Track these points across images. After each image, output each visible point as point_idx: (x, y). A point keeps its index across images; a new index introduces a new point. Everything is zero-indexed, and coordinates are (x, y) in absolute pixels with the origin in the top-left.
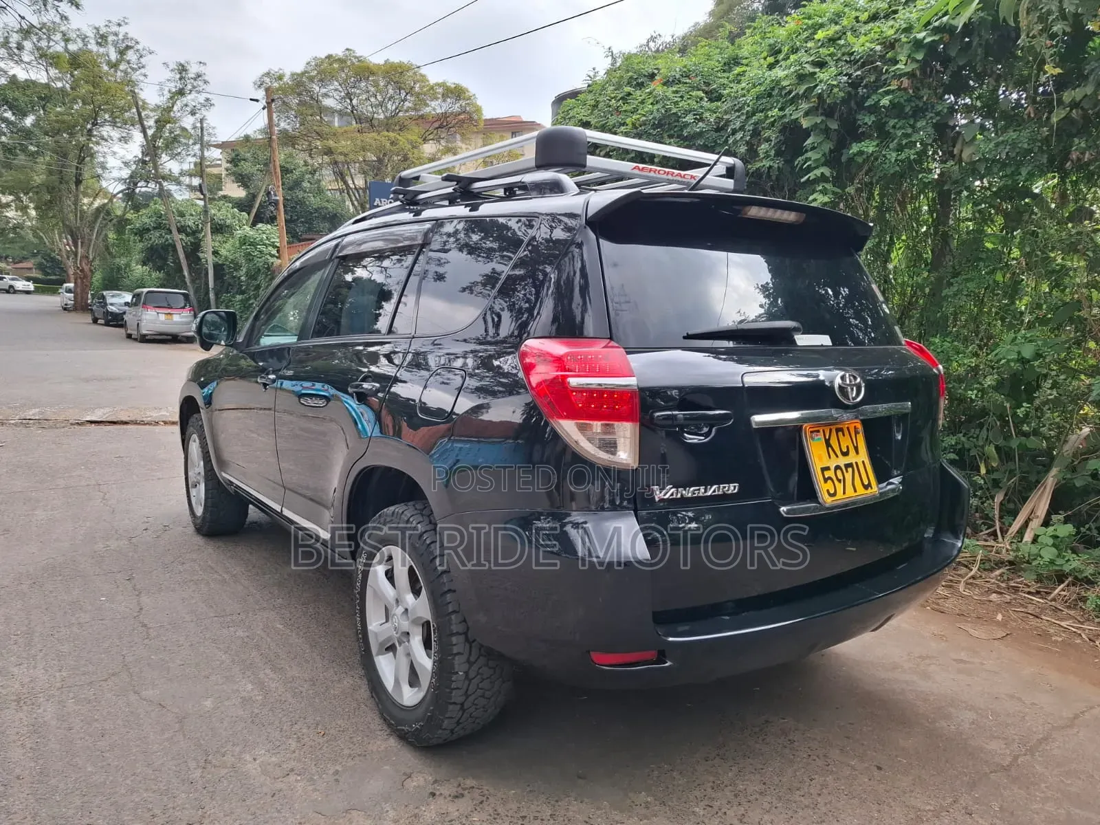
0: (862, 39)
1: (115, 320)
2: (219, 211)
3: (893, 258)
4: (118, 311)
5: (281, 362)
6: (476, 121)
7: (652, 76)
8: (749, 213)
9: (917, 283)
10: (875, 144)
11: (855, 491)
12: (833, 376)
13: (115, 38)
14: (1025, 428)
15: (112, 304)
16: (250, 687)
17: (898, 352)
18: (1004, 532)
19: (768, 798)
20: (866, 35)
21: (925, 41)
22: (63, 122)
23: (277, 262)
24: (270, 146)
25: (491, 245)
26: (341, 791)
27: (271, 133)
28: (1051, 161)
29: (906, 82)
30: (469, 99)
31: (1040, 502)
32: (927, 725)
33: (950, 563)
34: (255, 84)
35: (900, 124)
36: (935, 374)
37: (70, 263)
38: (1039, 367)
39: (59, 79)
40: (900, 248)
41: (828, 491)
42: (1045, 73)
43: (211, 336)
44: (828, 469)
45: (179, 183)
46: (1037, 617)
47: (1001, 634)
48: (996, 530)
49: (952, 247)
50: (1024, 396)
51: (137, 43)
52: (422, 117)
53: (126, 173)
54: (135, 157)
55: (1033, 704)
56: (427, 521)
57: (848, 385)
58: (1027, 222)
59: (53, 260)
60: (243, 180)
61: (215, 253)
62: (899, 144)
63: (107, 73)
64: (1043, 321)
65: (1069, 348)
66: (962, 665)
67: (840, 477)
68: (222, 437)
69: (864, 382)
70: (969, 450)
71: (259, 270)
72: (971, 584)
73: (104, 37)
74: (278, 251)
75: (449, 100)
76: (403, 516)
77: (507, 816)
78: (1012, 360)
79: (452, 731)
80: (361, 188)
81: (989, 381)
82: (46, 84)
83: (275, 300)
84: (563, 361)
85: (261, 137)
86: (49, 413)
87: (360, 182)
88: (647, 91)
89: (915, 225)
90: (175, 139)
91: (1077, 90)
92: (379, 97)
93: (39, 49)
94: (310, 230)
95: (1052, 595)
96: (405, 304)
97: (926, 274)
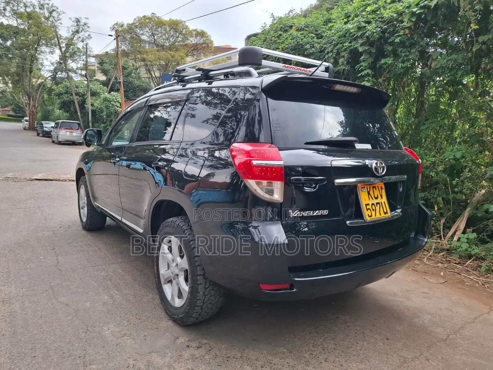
0: (388, 11)
1: (47, 135)
2: (94, 86)
3: (398, 112)
4: (48, 130)
5: (121, 153)
6: (210, 47)
7: (291, 27)
8: (336, 88)
9: (409, 124)
10: (392, 59)
11: (380, 215)
12: (372, 163)
13: (47, 6)
14: (456, 190)
15: (46, 127)
16: (106, 297)
17: (401, 153)
18: (445, 236)
19: (338, 351)
20: (389, 9)
21: (417, 12)
22: (24, 44)
23: (120, 109)
24: (117, 57)
25: (216, 102)
26: (147, 344)
27: (118, 51)
28: (472, 68)
29: (407, 31)
30: (207, 37)
31: (461, 223)
32: (409, 320)
33: (421, 249)
34: (110, 28)
35: (404, 50)
36: (418, 163)
37: (27, 108)
38: (463, 162)
39: (22, 24)
40: (402, 108)
41: (368, 214)
42: (471, 28)
43: (90, 141)
44: (368, 204)
45: (76, 73)
46: (459, 274)
47: (442, 281)
48: (441, 236)
49: (425, 107)
50: (455, 176)
51: (57, 8)
52: (186, 45)
53: (52, 68)
54: (56, 61)
55: (457, 312)
56: (187, 225)
57: (378, 167)
58: (460, 97)
59: (19, 107)
60: (105, 72)
61: (92, 105)
62: (403, 60)
63: (44, 22)
64: (465, 142)
65: (477, 154)
66: (425, 295)
67: (374, 208)
68: (95, 187)
69: (386, 166)
70: (430, 199)
71: (112, 113)
72: (429, 259)
73: (42, 5)
74: (120, 105)
75: (198, 37)
76: (176, 222)
77: (221, 356)
78: (451, 159)
79: (197, 318)
80: (158, 77)
81: (441, 168)
82: (17, 26)
83: (118, 126)
84: (250, 153)
85: (113, 53)
86: (17, 175)
87: (157, 74)
88: (289, 33)
89: (409, 97)
90: (74, 53)
91: (485, 36)
92: (167, 35)
93: (13, 10)
94: (134, 95)
95: (466, 265)
96: (178, 128)
97: (413, 119)
